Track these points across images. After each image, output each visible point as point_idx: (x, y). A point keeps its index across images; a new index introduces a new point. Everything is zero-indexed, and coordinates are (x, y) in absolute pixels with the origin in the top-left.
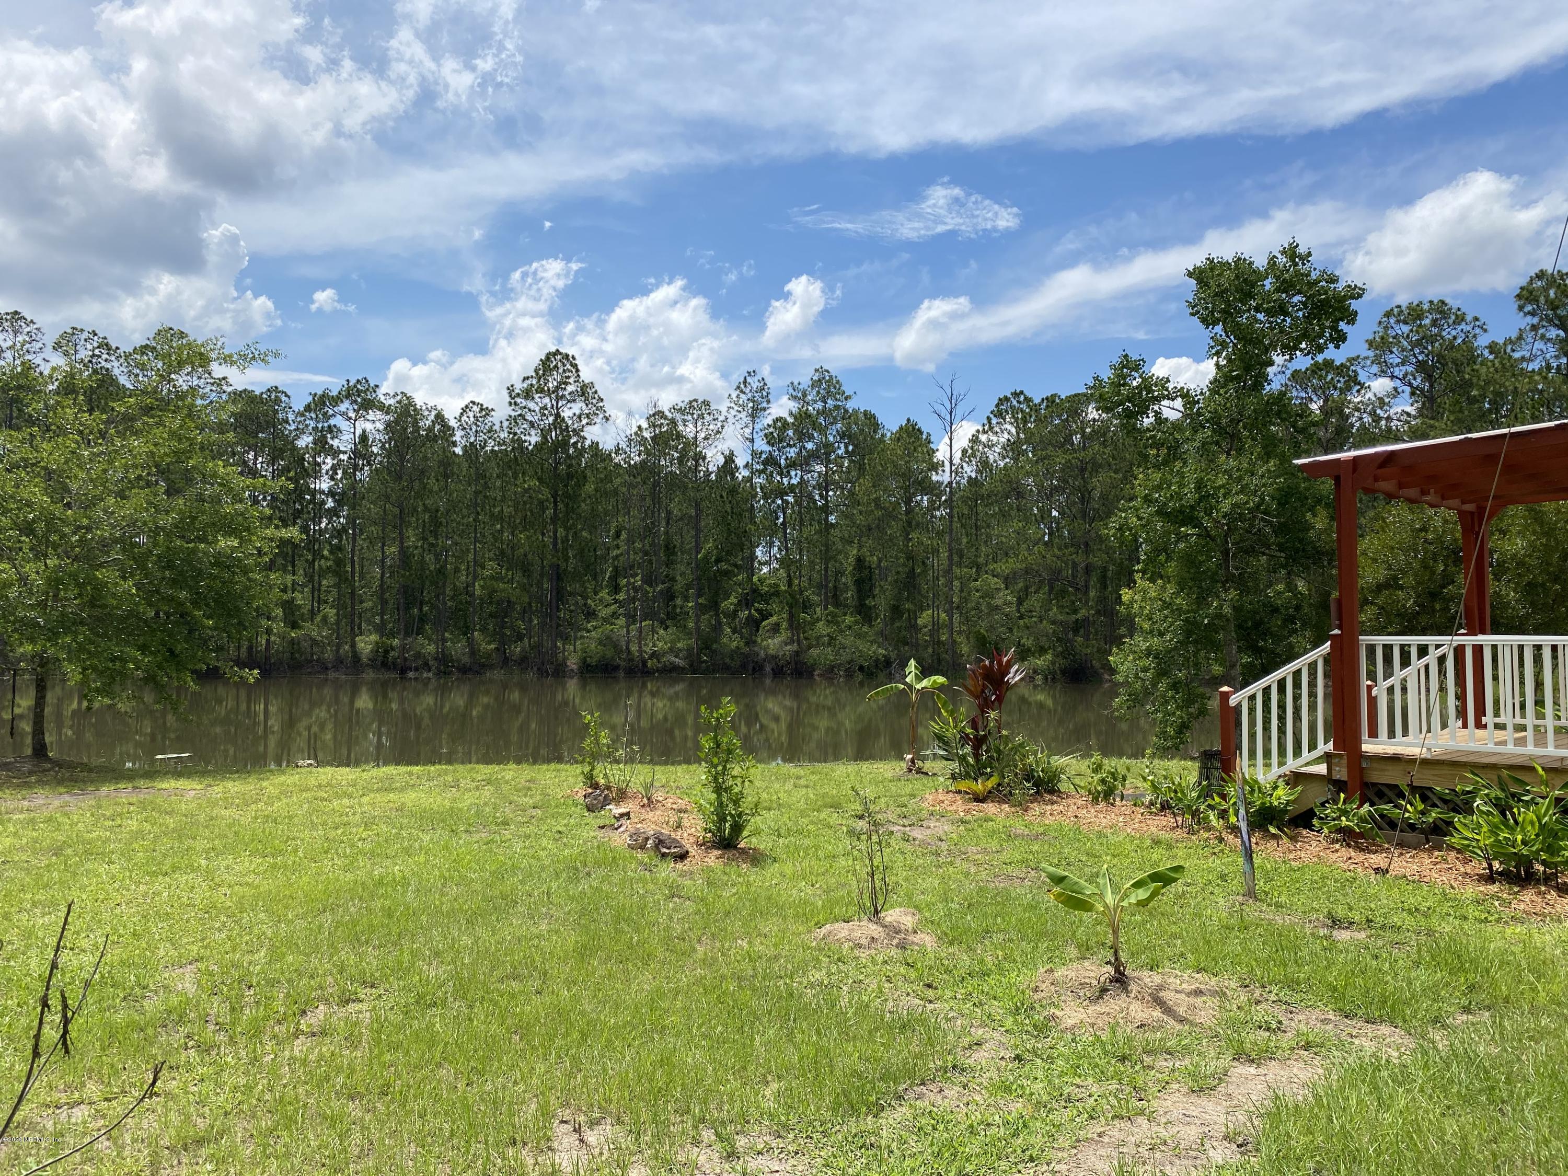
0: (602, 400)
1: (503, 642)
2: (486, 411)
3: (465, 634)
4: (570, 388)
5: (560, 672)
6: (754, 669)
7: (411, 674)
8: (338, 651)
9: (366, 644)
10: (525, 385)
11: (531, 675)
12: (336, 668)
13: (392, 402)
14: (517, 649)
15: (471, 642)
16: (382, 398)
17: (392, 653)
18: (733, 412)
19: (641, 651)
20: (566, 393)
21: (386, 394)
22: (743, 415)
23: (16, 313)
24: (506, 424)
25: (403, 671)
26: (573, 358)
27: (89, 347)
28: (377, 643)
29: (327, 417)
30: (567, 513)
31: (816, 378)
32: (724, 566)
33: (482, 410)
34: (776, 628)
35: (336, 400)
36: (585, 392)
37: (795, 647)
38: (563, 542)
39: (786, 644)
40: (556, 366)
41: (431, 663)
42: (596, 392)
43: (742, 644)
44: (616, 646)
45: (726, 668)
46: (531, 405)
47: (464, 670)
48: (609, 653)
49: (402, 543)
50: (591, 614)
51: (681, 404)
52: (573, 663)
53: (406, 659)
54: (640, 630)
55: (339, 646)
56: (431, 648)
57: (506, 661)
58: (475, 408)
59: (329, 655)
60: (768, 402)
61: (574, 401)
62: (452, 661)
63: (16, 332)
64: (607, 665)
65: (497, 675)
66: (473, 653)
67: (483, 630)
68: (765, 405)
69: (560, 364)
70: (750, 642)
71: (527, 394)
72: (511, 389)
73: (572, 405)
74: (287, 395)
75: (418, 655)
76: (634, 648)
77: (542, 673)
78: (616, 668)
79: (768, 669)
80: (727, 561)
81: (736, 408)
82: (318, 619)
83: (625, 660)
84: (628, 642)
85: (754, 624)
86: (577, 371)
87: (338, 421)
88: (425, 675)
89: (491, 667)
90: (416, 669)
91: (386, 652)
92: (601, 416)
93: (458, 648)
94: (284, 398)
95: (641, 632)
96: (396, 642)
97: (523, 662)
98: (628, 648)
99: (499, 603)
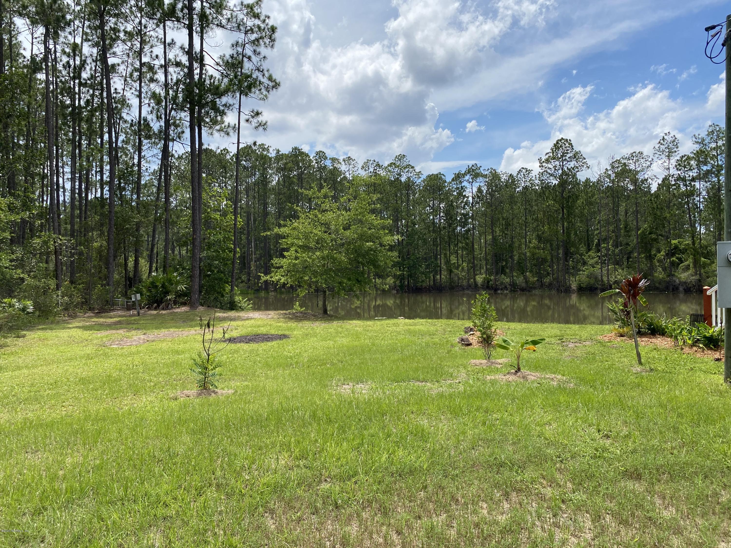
0: (585, 159)
1: (541, 277)
2: (529, 171)
3: (522, 274)
4: (569, 155)
5: (568, 291)
6: (673, 289)
7: (499, 292)
8: (468, 281)
9: (480, 279)
10: (547, 157)
11: (554, 292)
12: (468, 289)
13: (486, 173)
14: (547, 280)
15: (525, 278)
16: (482, 172)
17: (491, 282)
18: (657, 156)
19: (608, 280)
20: (567, 158)
21: (485, 170)
22: (663, 156)
23: (349, 157)
24: (538, 176)
25: (496, 290)
26: (570, 140)
27: (373, 166)
28: (484, 278)
29: (461, 182)
30: (569, 215)
31: (710, 130)
32: (653, 236)
33: (527, 171)
34: (687, 268)
35: (464, 175)
36: (577, 156)
37: (697, 277)
38: (567, 229)
39: (692, 276)
40: (561, 146)
41: (508, 286)
42: (582, 155)
43: (665, 276)
44: (596, 278)
45: (657, 289)
46: (550, 166)
47: (523, 290)
48: (592, 281)
49: (493, 234)
50: (585, 263)
51: (626, 156)
52: (574, 286)
53: (497, 285)
54: (608, 270)
55: (469, 280)
56: (508, 280)
57: (542, 286)
58: (524, 171)
59: (465, 283)
60: (677, 148)
61: (571, 161)
62: (517, 286)
63: (349, 164)
64: (591, 287)
65: (537, 292)
66: (527, 282)
67: (531, 271)
68: (675, 149)
69: (563, 145)
70: (670, 275)
71: (547, 161)
72: (540, 160)
73: (570, 163)
74: (444, 176)
75: (502, 283)
76: (605, 279)
77: (559, 291)
78: (596, 289)
79: (681, 289)
80: (655, 233)
81: (659, 153)
82: (460, 268)
83: (600, 285)
84: (602, 276)
85: (674, 265)
86: (572, 146)
87: (465, 184)
88: (505, 292)
89: (535, 288)
90: (502, 289)
91: (488, 282)
92: (585, 166)
93: (520, 280)
94: (443, 177)
95: (608, 271)
96: (492, 278)
97: (550, 286)
98: (602, 279)
99: (538, 259)
